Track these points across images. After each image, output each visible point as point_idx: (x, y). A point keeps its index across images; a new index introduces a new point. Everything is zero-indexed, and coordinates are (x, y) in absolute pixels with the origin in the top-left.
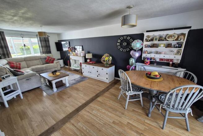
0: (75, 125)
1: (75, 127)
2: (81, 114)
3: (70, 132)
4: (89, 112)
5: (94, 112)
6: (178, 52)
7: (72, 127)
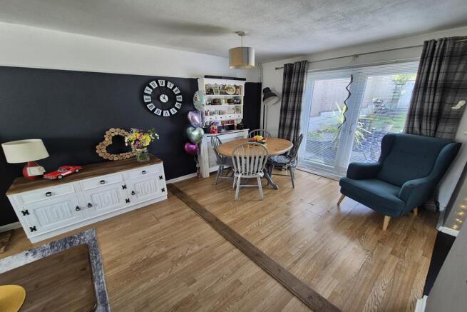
0: (296, 258)
1: (299, 259)
2: (267, 250)
3: (313, 265)
4: (264, 238)
5: (264, 231)
6: (238, 110)
7: (301, 265)
